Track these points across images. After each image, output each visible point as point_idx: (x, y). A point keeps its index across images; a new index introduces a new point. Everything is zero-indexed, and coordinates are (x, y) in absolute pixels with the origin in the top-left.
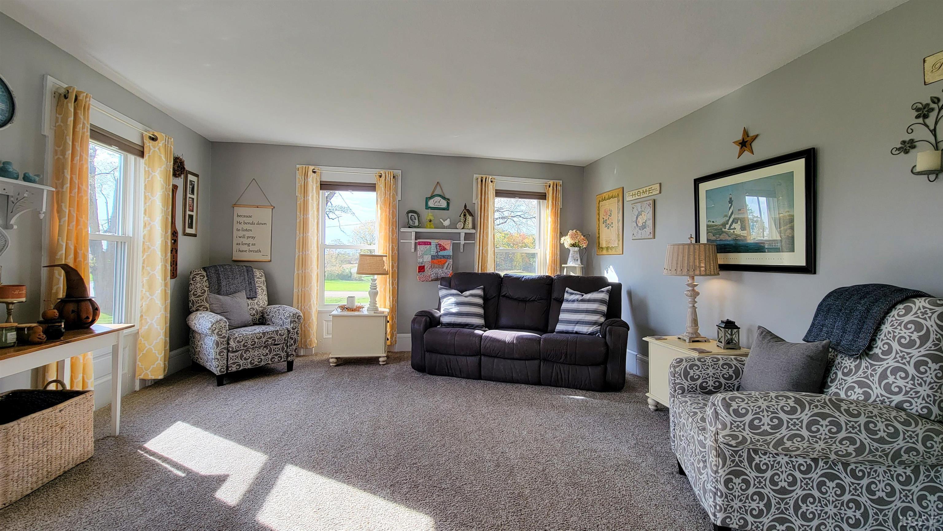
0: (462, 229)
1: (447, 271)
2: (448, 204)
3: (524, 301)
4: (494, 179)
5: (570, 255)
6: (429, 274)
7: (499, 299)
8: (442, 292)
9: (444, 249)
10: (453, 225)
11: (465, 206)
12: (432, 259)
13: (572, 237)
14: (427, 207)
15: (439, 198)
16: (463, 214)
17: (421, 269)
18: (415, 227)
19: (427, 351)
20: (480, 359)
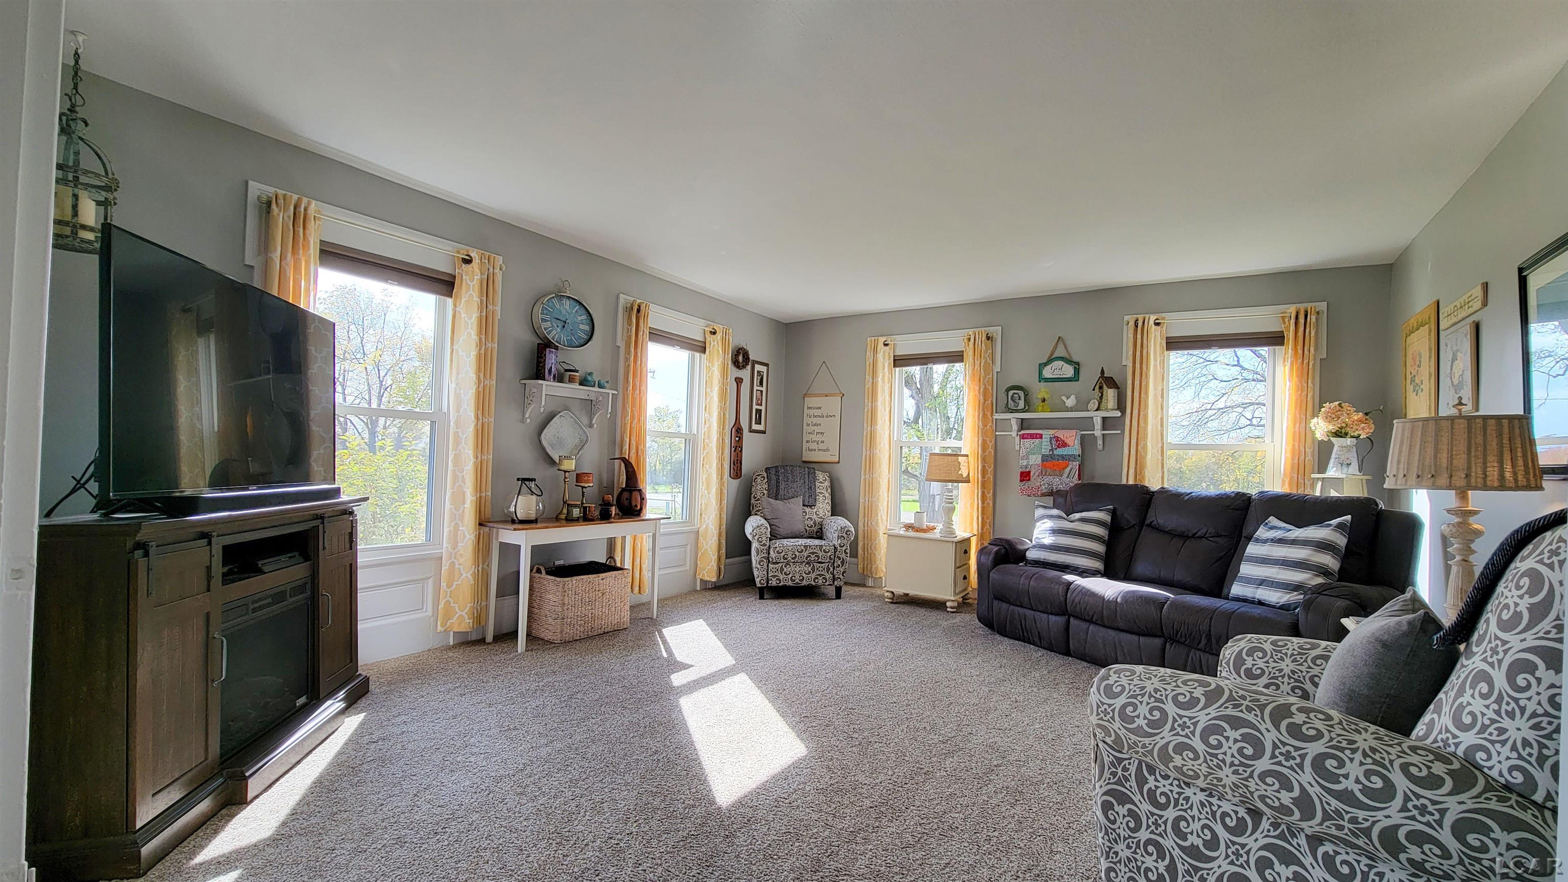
0: (1097, 410)
1: (1067, 480)
2: (1077, 371)
3: (1184, 537)
4: (1164, 319)
5: (1333, 456)
6: (1038, 484)
7: (1140, 531)
8: (1039, 512)
9: (1065, 445)
10: (1081, 405)
11: (1103, 372)
12: (1043, 461)
14: (1042, 379)
15: (1061, 363)
16: (1097, 387)
17: (1025, 476)
18: (1017, 411)
19: (996, 599)
20: (1068, 622)
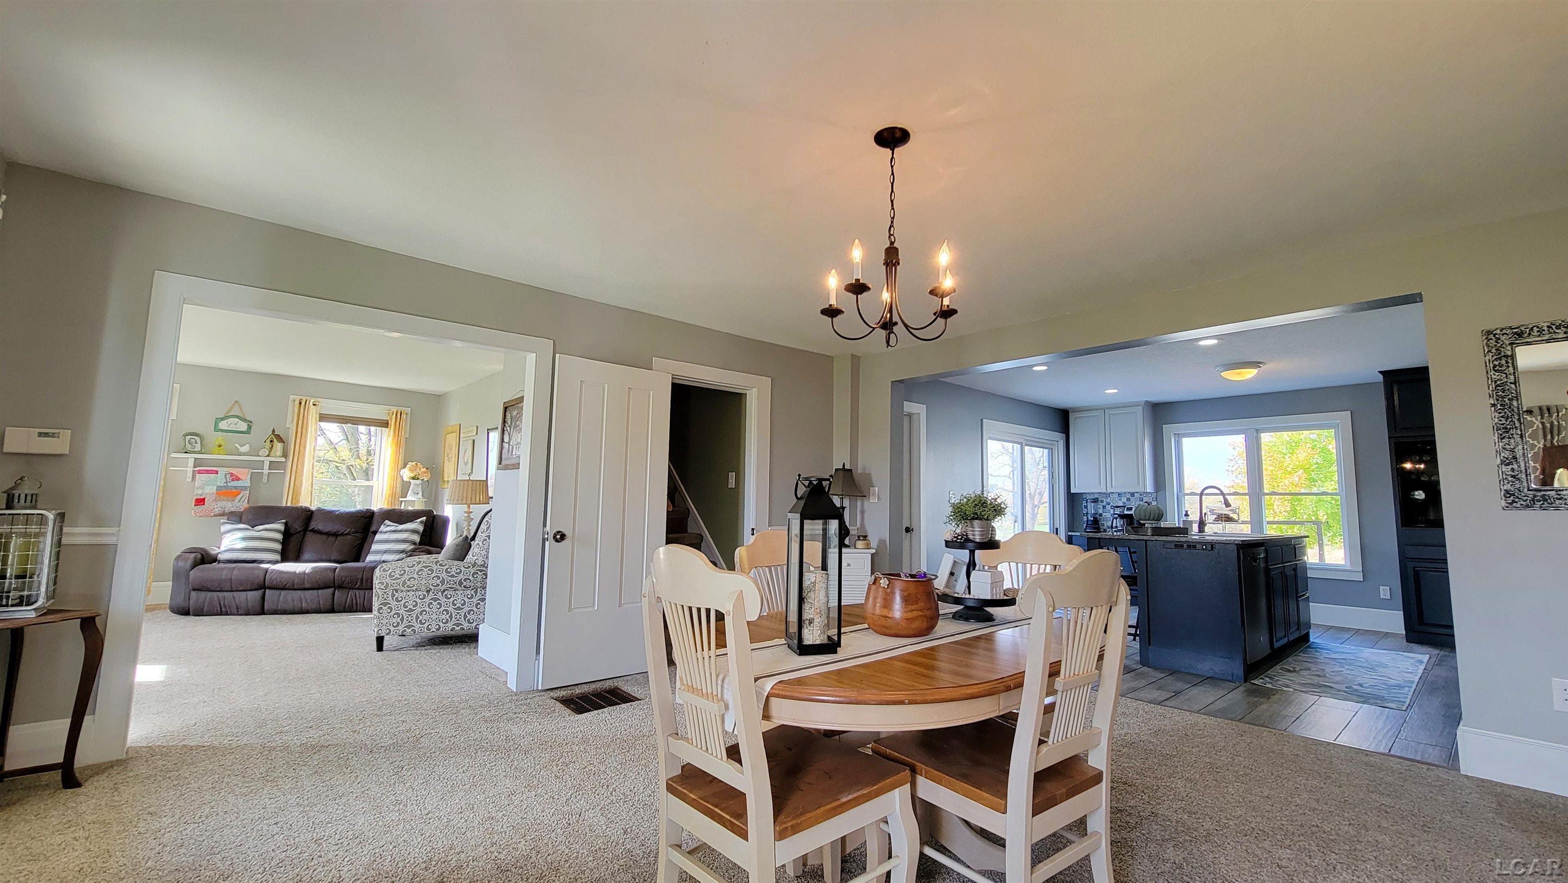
0: (267, 456)
1: (240, 504)
2: (250, 427)
3: (336, 535)
4: (319, 402)
5: (411, 488)
6: (212, 508)
7: (304, 535)
8: (224, 528)
9: (238, 479)
10: (254, 452)
11: (274, 431)
12: (217, 490)
13: (411, 470)
14: (217, 429)
15: (237, 420)
16: (269, 440)
17: (200, 502)
18: (194, 452)
19: (194, 590)
20: (264, 593)
